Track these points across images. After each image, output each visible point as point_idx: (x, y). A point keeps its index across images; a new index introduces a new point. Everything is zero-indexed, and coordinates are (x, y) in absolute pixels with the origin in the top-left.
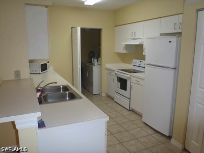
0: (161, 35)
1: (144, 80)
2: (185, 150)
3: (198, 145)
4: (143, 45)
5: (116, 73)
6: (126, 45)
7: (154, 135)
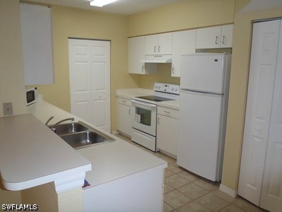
0: (197, 51)
1: (178, 110)
2: (239, 197)
3: (255, 189)
4: (171, 64)
5: (133, 102)
6: (146, 63)
7: (197, 182)
